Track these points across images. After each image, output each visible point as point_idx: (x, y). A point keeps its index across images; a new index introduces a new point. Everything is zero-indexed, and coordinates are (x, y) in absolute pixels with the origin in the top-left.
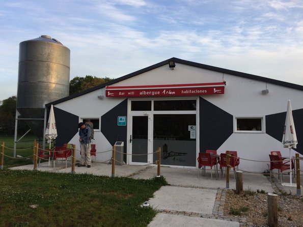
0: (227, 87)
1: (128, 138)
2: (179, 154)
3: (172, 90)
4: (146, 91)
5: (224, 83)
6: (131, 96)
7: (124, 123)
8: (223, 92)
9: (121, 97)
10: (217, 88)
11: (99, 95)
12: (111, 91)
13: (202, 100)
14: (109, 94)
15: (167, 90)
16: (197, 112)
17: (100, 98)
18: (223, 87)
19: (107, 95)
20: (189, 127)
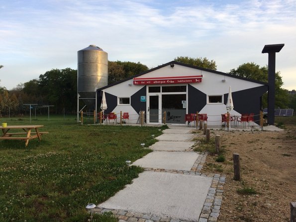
0: (203, 78)
1: (147, 109)
2: (177, 117)
3: (172, 80)
4: (157, 81)
5: (202, 76)
6: (148, 84)
7: (144, 100)
8: (201, 81)
9: (143, 84)
10: (198, 79)
11: (130, 83)
12: (136, 81)
13: (189, 86)
14: (135, 83)
15: (169, 80)
16: (187, 93)
17: (130, 85)
18: (201, 78)
19: (134, 84)
20: (182, 101)
